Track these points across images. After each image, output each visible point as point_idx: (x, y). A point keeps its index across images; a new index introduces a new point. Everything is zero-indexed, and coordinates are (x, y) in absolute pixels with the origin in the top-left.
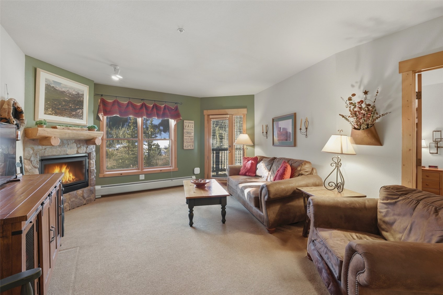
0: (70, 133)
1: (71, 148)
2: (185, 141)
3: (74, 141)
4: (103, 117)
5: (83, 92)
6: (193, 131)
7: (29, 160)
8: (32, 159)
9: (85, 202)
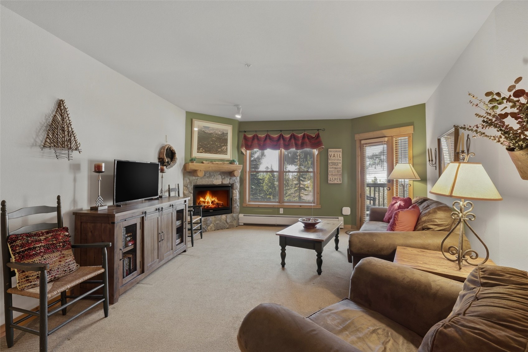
0: (212, 167)
1: (216, 179)
2: (329, 173)
3: (219, 173)
4: (246, 151)
5: (228, 131)
6: (341, 162)
7: (187, 187)
8: (189, 186)
9: (228, 226)
